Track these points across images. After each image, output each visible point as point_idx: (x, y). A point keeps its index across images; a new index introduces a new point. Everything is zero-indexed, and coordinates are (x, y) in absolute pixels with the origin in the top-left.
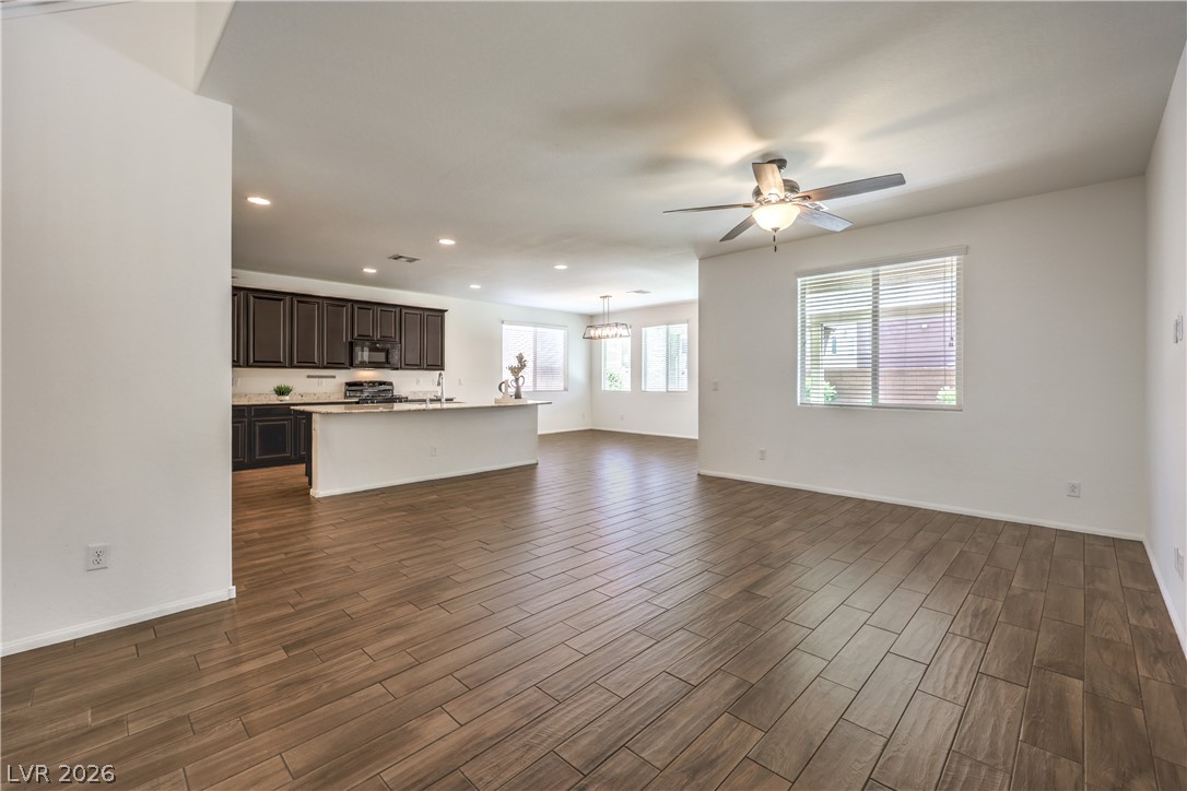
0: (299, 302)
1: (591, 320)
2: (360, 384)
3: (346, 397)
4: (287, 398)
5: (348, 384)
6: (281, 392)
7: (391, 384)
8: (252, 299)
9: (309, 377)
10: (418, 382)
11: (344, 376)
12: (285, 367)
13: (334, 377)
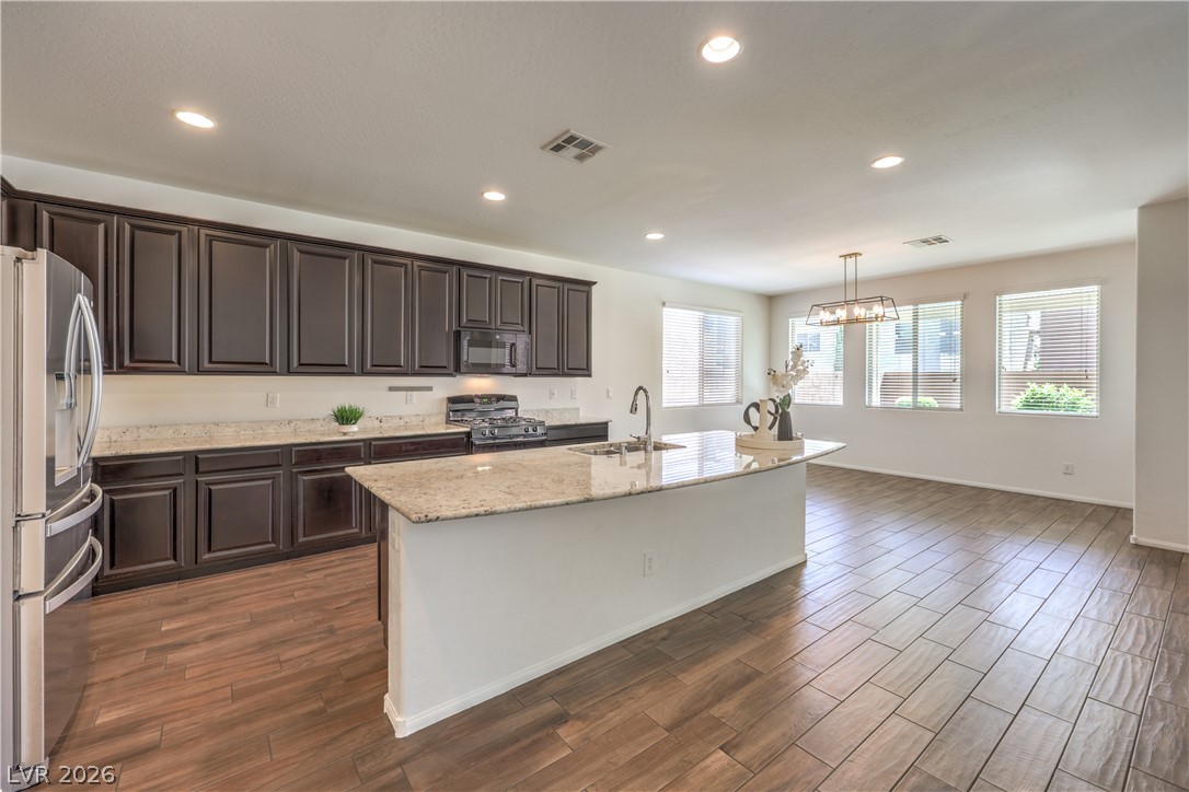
0: (374, 262)
1: (772, 303)
2: (469, 399)
3: (448, 421)
4: (355, 428)
5: (452, 400)
6: (345, 417)
7: (514, 399)
8: (297, 256)
9: (391, 389)
10: (552, 394)
11: (446, 386)
12: (352, 374)
13: (429, 389)
